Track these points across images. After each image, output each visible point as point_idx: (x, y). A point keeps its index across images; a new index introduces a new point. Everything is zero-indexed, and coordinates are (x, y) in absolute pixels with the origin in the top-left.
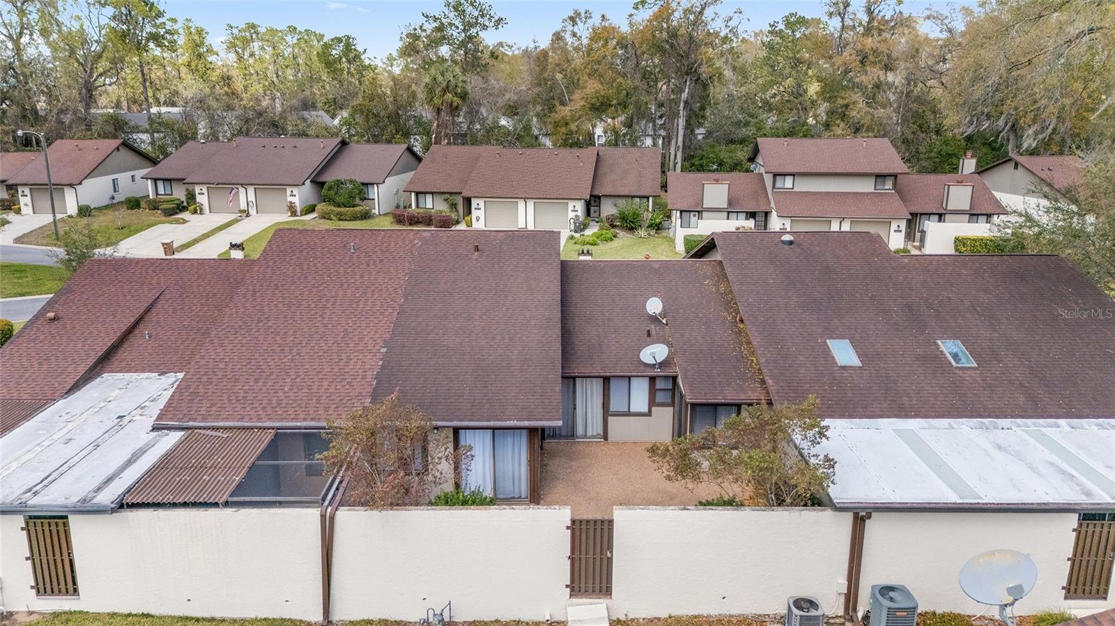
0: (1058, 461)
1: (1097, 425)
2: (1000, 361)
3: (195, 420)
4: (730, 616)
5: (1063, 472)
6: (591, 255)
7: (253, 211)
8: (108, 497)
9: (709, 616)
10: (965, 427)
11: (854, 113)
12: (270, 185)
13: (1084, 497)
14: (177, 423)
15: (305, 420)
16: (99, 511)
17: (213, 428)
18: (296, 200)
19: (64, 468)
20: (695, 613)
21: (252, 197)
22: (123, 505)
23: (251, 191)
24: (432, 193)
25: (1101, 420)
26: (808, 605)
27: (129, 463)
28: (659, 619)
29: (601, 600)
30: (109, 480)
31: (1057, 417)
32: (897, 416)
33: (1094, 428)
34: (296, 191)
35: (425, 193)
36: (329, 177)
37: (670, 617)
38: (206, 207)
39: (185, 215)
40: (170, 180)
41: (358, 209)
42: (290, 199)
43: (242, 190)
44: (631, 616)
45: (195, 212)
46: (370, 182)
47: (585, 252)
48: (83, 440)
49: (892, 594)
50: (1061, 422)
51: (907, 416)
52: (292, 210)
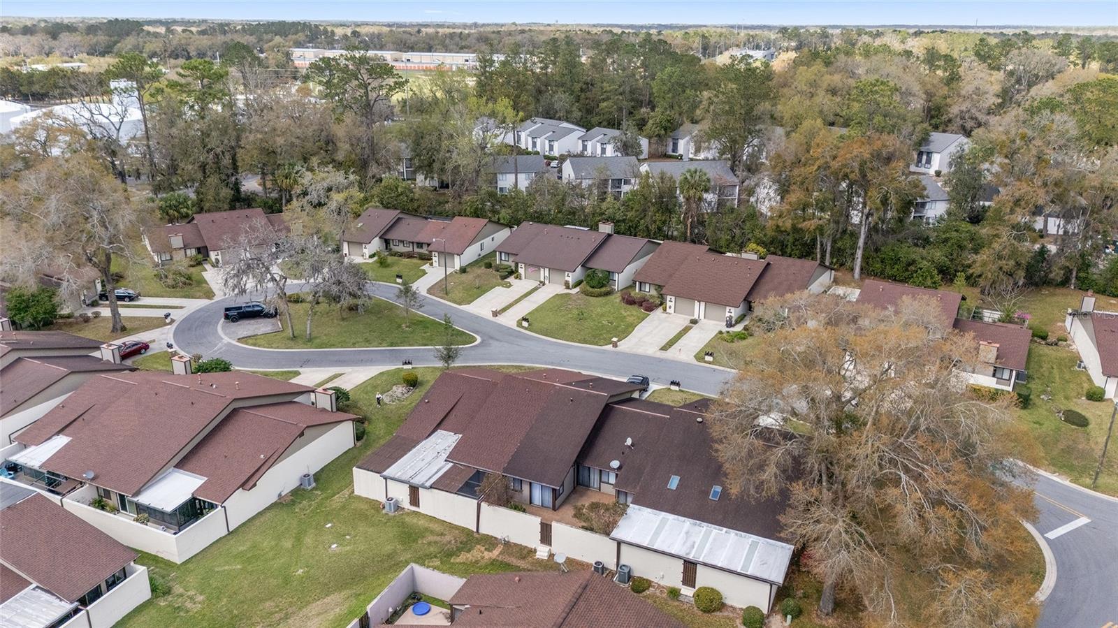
7: (547, 282)
8: (428, 484)
12: (558, 269)
16: (425, 488)
18: (569, 279)
19: (421, 470)
21: (547, 274)
22: (431, 487)
23: (547, 270)
27: (436, 473)
30: (430, 478)
34: (570, 274)
36: (589, 265)
38: (523, 276)
39: (511, 279)
40: (508, 254)
41: (605, 289)
42: (567, 278)
43: (542, 270)
45: (516, 278)
46: (614, 271)
48: (427, 460)
52: (567, 286)
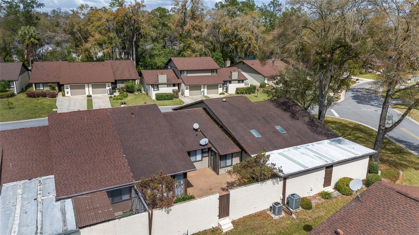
0: (316, 155)
1: (317, 144)
2: (290, 130)
3: (73, 194)
4: (257, 212)
5: (319, 157)
6: (126, 104)
9: (253, 214)
10: (291, 149)
11: (193, 46)
13: (326, 163)
14: (67, 196)
15: (114, 185)
17: (81, 195)
20: (249, 214)
24: (43, 83)
25: (316, 142)
26: (278, 204)
27: (64, 214)
28: (241, 218)
29: (227, 217)
30: (65, 222)
31: (308, 143)
32: (276, 149)
33: (316, 144)
35: (39, 83)
37: (243, 217)
41: (8, 92)
44: (234, 220)
46: (12, 80)
47: (123, 103)
49: (294, 196)
50: (309, 144)
51: (278, 149)
